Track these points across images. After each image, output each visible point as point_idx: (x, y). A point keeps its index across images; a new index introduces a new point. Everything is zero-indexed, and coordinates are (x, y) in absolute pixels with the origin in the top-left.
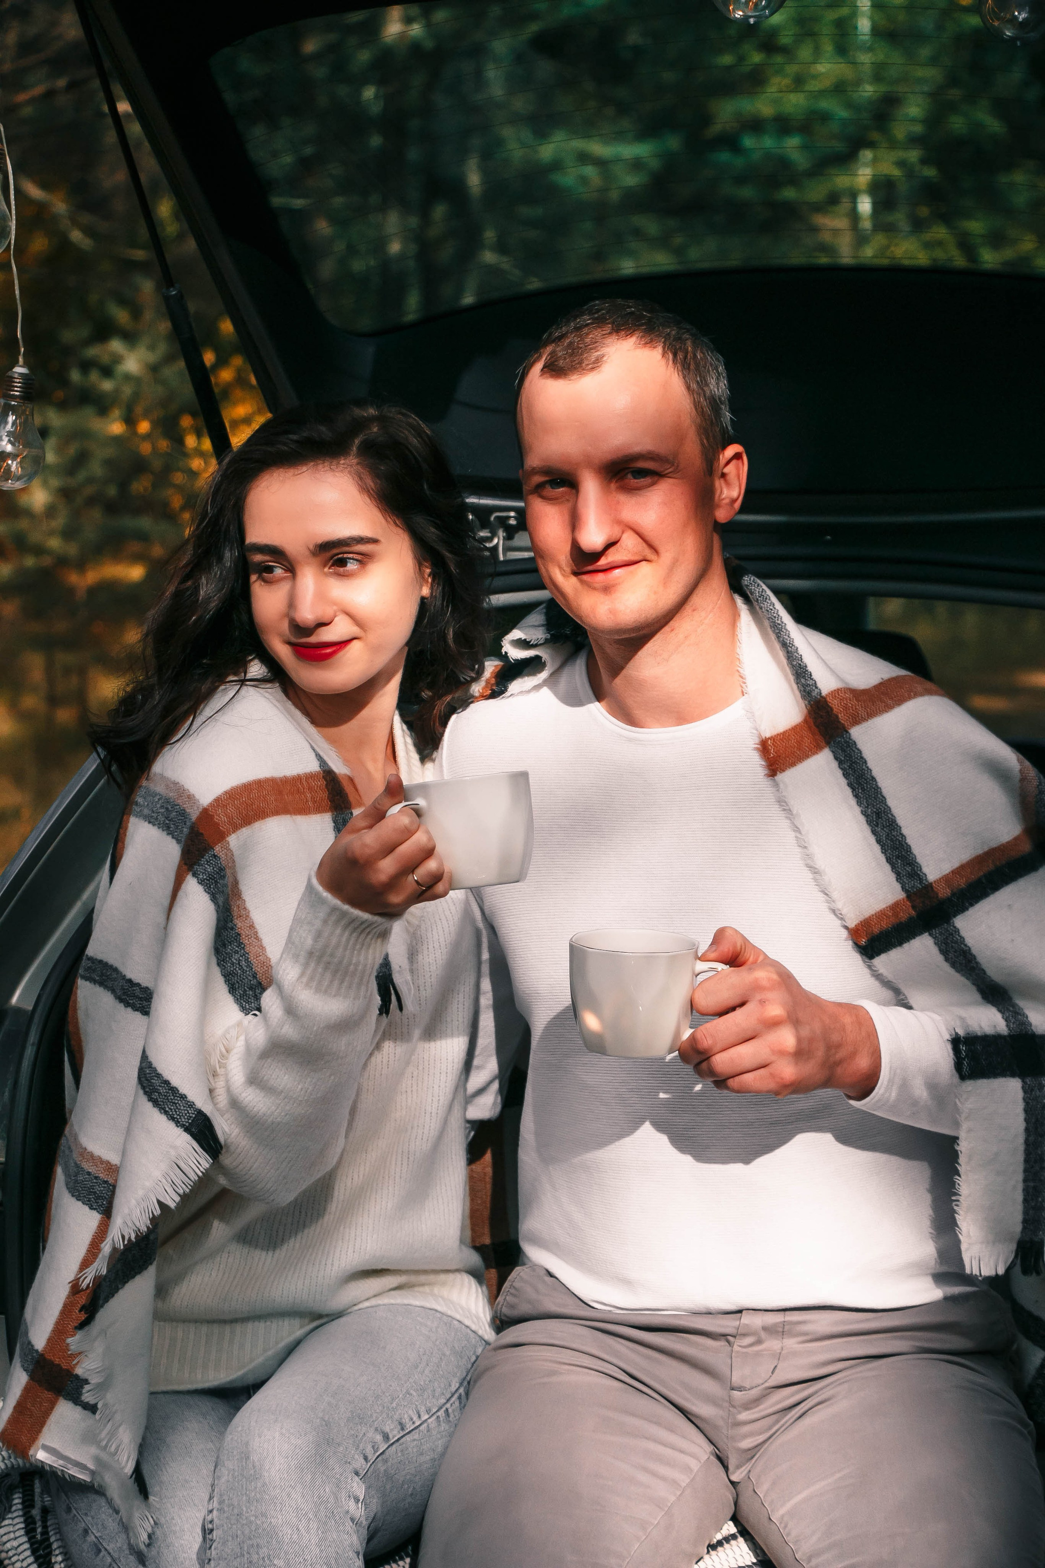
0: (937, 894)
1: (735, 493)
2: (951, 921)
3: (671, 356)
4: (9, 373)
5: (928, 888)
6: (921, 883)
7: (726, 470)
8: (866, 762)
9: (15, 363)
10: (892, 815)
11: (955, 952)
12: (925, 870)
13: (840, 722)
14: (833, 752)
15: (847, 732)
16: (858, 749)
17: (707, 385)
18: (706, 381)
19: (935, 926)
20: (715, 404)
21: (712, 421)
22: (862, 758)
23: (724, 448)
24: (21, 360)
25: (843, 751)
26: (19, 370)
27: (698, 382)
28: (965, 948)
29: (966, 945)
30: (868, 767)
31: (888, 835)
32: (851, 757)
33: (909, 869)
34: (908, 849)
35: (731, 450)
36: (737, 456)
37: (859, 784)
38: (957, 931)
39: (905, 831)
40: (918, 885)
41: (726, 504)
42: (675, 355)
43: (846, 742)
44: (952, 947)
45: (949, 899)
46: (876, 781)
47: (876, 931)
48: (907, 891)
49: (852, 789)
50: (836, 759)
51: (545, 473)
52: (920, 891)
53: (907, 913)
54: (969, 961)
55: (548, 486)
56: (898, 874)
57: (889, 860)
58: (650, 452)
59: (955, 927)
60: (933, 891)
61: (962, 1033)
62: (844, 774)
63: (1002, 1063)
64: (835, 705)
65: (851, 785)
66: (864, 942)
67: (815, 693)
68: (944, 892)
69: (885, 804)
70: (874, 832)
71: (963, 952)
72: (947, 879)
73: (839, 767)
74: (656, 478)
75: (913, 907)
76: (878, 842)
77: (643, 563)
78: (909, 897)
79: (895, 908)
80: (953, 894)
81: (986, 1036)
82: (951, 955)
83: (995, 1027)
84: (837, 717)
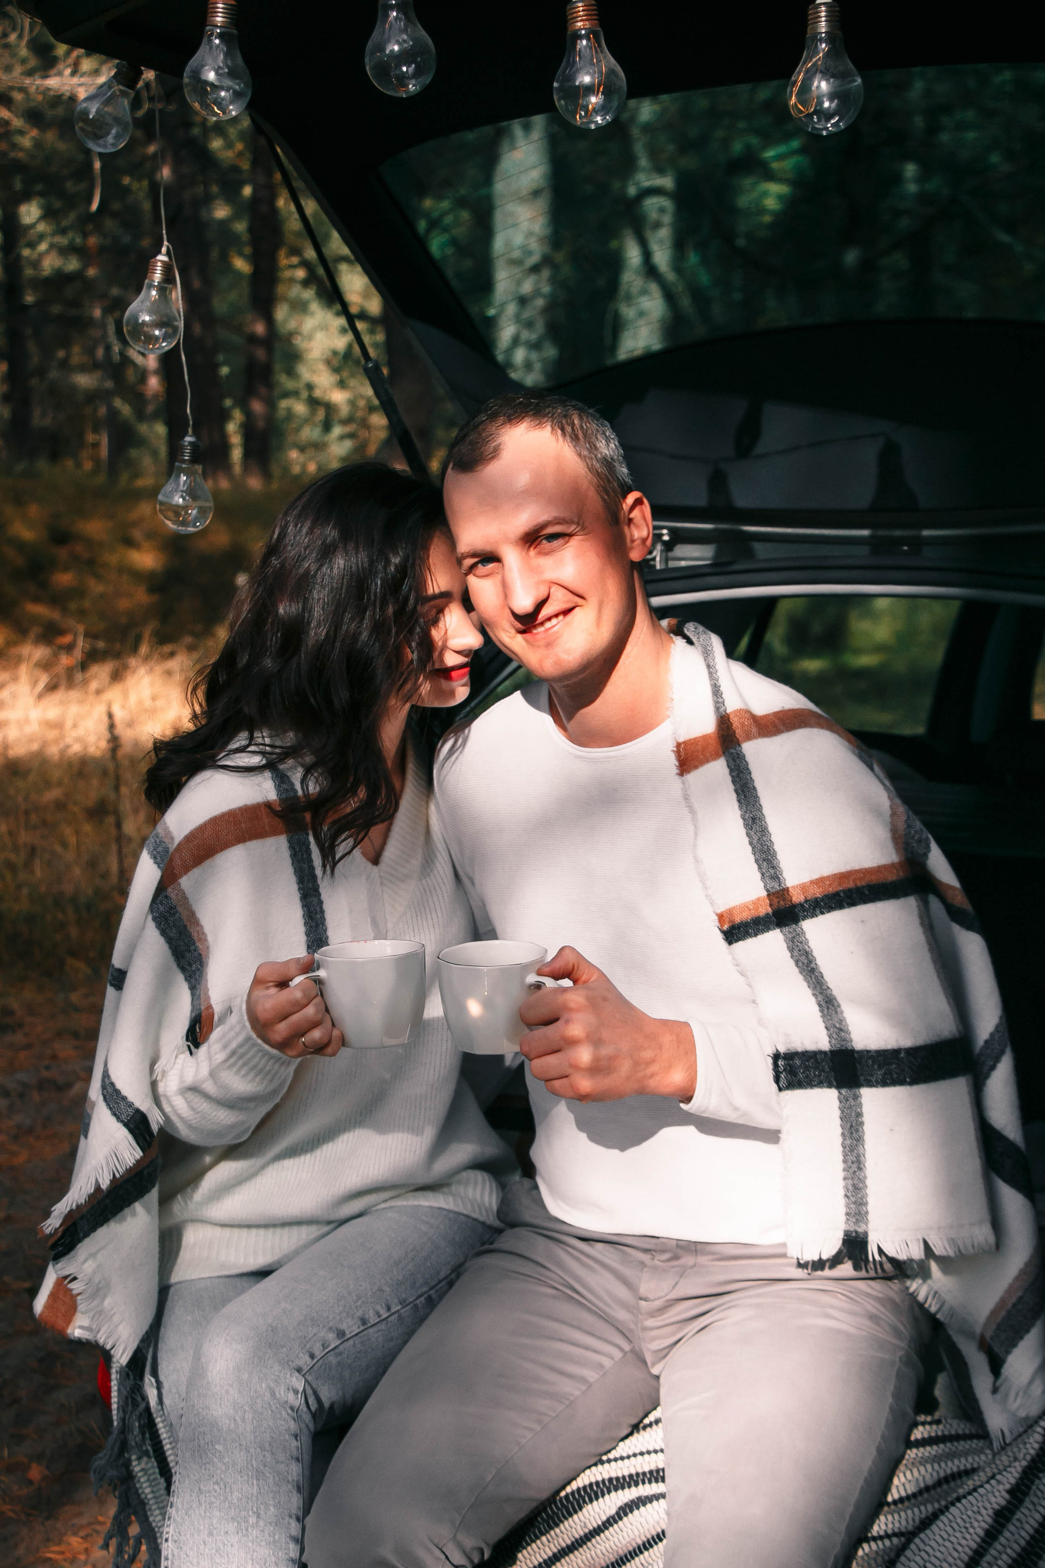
0: (791, 897)
1: (644, 533)
2: (800, 924)
3: (559, 431)
4: (182, 442)
5: (783, 893)
6: (780, 885)
7: (632, 516)
8: (750, 773)
9: (185, 434)
10: (765, 822)
11: (800, 950)
12: (785, 875)
13: (735, 737)
14: (727, 761)
15: (739, 745)
16: (746, 762)
17: (596, 448)
18: (595, 446)
19: (786, 925)
20: (608, 463)
21: (608, 479)
22: (748, 769)
23: (625, 499)
24: (190, 430)
25: (734, 761)
26: (188, 439)
27: (588, 449)
28: (808, 949)
29: (809, 947)
30: (751, 778)
31: (759, 839)
32: (739, 767)
33: (772, 871)
34: (774, 855)
35: (631, 499)
36: (638, 501)
37: (743, 791)
38: (803, 933)
39: (773, 838)
40: (778, 887)
41: (638, 545)
42: (563, 429)
43: (737, 754)
44: (797, 945)
45: (801, 905)
46: (756, 791)
47: (737, 920)
48: (768, 890)
49: (737, 794)
50: (728, 766)
51: (474, 555)
52: (778, 892)
53: (765, 909)
54: (810, 962)
55: (480, 566)
56: (763, 874)
57: (757, 861)
58: (555, 518)
59: (802, 929)
60: (788, 894)
61: (782, 1050)
62: (732, 781)
63: (819, 1076)
64: (735, 721)
65: (736, 791)
66: (725, 927)
67: (722, 710)
68: (797, 898)
69: (761, 812)
70: (748, 835)
71: (806, 952)
72: (803, 887)
73: (730, 774)
74: (567, 538)
75: (771, 905)
76: (751, 843)
77: (577, 609)
78: (768, 895)
79: (756, 903)
80: (806, 901)
81: (807, 1052)
82: (796, 953)
83: (817, 1043)
84: (735, 732)
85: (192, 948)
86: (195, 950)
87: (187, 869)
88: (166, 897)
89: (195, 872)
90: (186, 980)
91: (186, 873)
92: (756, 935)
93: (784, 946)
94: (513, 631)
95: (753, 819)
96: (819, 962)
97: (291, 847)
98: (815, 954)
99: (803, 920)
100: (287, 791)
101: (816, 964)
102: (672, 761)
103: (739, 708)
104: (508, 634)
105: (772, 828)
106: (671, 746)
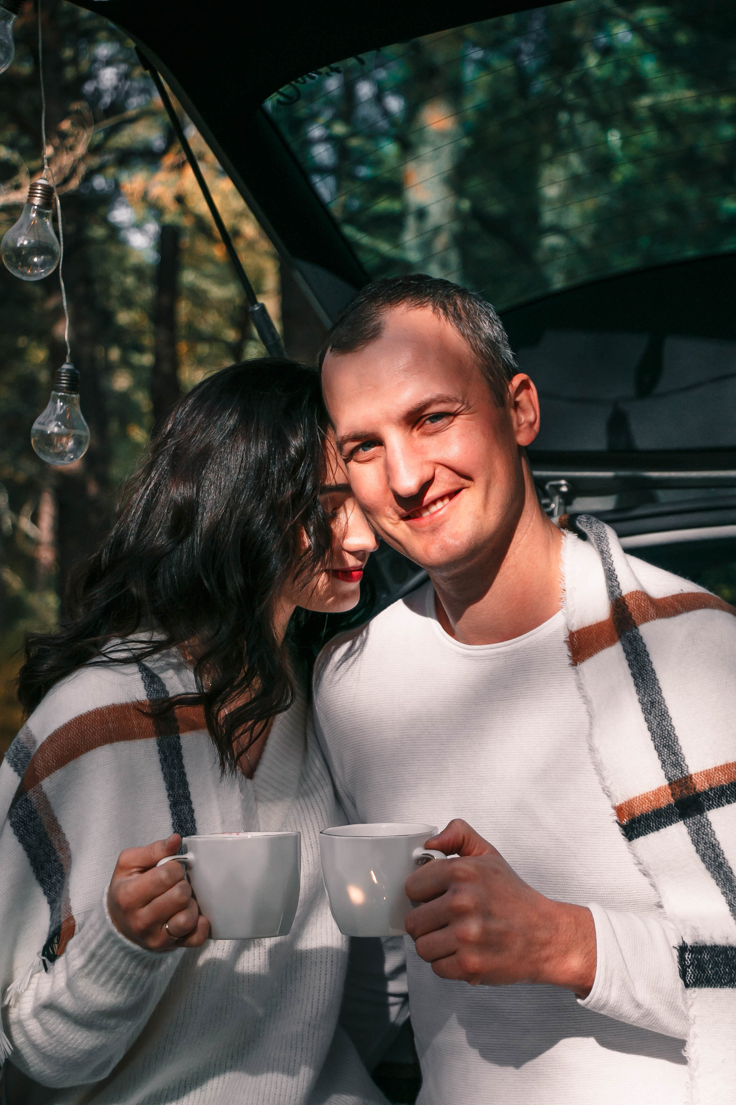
0: (695, 785)
1: (531, 417)
2: (705, 814)
3: (441, 311)
5: (686, 781)
6: (682, 773)
7: (518, 399)
8: (648, 655)
10: (665, 706)
11: (705, 843)
12: (688, 761)
13: (631, 619)
14: (623, 645)
15: (636, 628)
16: (643, 644)
17: (480, 329)
18: (479, 326)
19: (690, 816)
20: (492, 344)
21: (493, 358)
22: (645, 651)
23: (510, 379)
25: (631, 643)
27: (471, 328)
28: (714, 842)
29: (715, 839)
30: (649, 660)
31: (659, 724)
32: (636, 649)
33: (673, 758)
34: (675, 740)
35: (516, 381)
36: (524, 385)
37: (641, 674)
38: (709, 824)
39: (674, 723)
40: (680, 775)
41: (526, 428)
42: (445, 309)
43: (634, 637)
44: (703, 838)
45: (706, 793)
46: (655, 673)
47: (637, 813)
48: (669, 779)
49: (634, 678)
50: (625, 650)
51: (354, 438)
52: (680, 780)
53: (667, 800)
54: (718, 856)
55: (361, 450)
56: (663, 762)
57: (657, 748)
58: (439, 396)
59: (708, 820)
60: (691, 782)
61: (689, 942)
62: (629, 665)
63: (730, 974)
64: (631, 604)
65: (633, 675)
66: (625, 821)
67: (616, 593)
68: (701, 785)
69: (660, 695)
70: (647, 720)
71: (713, 845)
72: (707, 774)
73: (626, 658)
74: (452, 418)
75: (673, 795)
76: (650, 729)
77: (464, 492)
78: (670, 784)
79: (657, 793)
80: (711, 789)
81: (716, 946)
82: (701, 847)
83: (727, 938)
84: (631, 614)
85: (53, 858)
86: (56, 861)
87: (49, 771)
88: (27, 800)
89: (58, 774)
90: (45, 893)
91: (48, 775)
92: (658, 829)
93: (689, 839)
94: (396, 517)
95: (652, 703)
96: (727, 855)
97: (161, 751)
98: (722, 846)
99: (708, 810)
100: (158, 691)
101: (724, 858)
102: (565, 651)
103: (634, 590)
104: (391, 520)
105: (672, 712)
106: (563, 636)
